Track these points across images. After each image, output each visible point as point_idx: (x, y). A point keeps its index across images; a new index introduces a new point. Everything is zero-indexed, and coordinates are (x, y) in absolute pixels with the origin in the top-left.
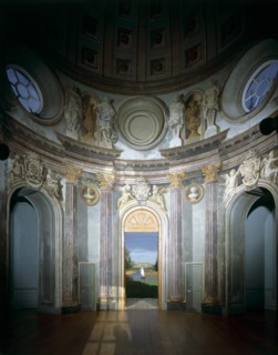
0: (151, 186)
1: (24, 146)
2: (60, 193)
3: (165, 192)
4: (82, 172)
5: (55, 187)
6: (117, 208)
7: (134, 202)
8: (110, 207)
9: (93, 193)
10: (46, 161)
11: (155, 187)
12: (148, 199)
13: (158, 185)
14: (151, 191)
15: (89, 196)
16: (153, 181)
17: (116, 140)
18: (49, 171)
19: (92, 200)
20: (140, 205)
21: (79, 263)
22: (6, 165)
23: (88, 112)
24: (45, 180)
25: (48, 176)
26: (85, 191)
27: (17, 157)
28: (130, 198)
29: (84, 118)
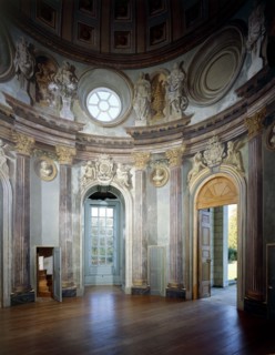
0: (226, 144)
1: (95, 152)
2: (130, 182)
3: (242, 146)
4: (151, 155)
5: (125, 178)
6: (187, 184)
7: (207, 171)
8: (179, 184)
9: (162, 174)
10: (115, 158)
11: (230, 144)
12: (222, 162)
13: (233, 140)
14: (226, 151)
15: (158, 178)
16: (227, 136)
17: (186, 105)
18: (119, 165)
19: (161, 181)
20: (212, 172)
21: (149, 247)
22: (79, 172)
23: (158, 91)
24: (115, 174)
25: (118, 170)
26: (154, 174)
27: (89, 163)
28: (201, 168)
29: (153, 99)
